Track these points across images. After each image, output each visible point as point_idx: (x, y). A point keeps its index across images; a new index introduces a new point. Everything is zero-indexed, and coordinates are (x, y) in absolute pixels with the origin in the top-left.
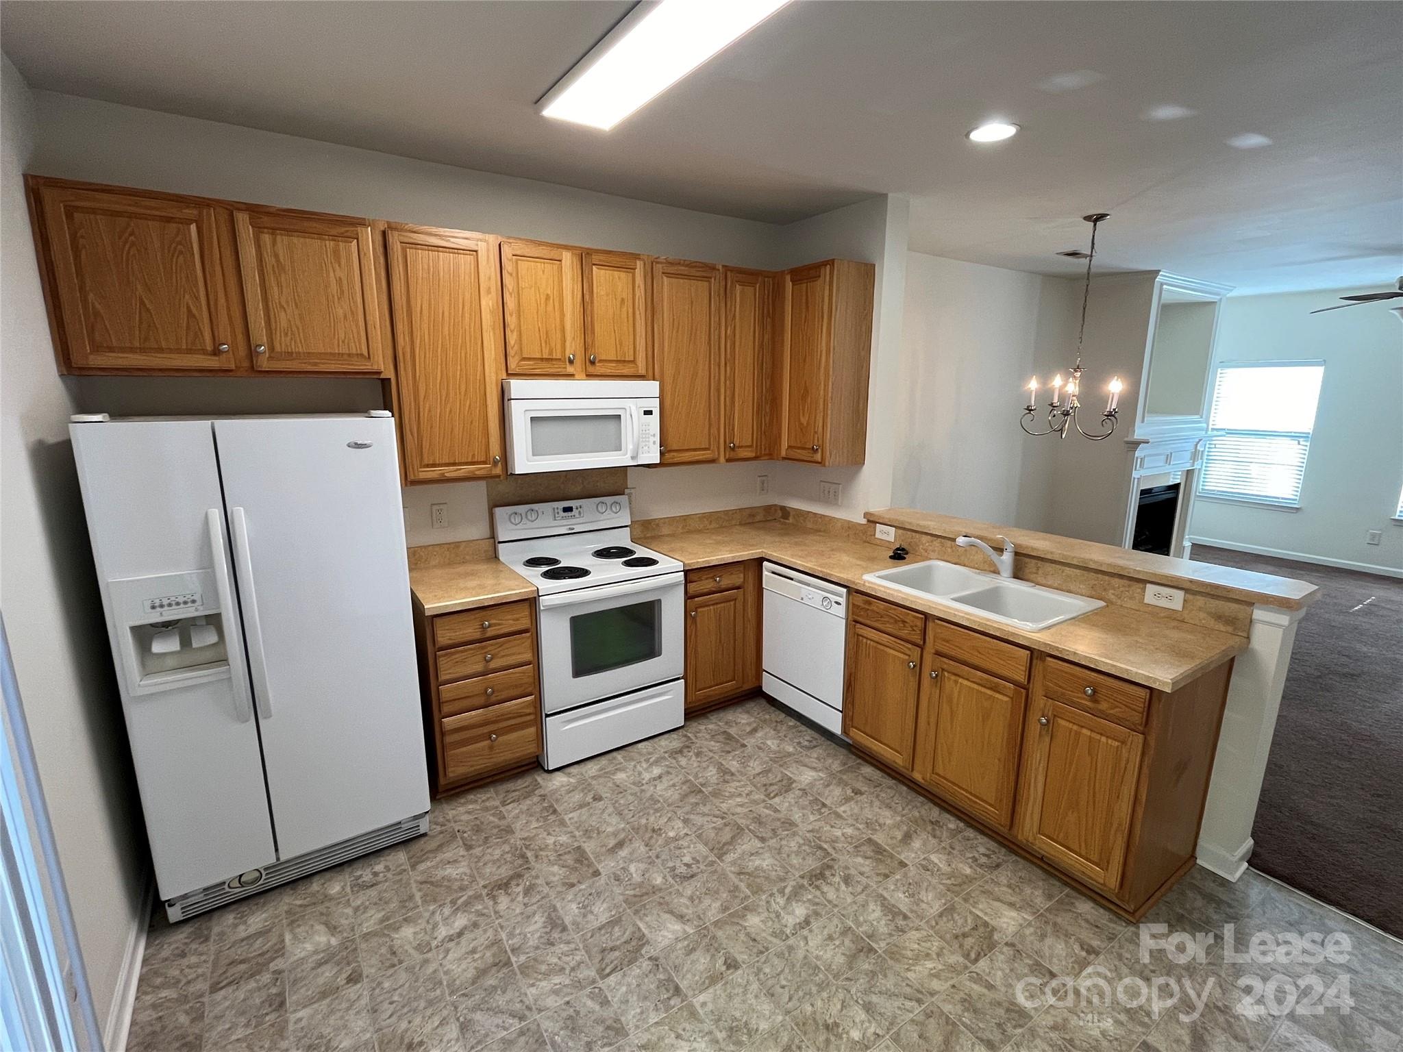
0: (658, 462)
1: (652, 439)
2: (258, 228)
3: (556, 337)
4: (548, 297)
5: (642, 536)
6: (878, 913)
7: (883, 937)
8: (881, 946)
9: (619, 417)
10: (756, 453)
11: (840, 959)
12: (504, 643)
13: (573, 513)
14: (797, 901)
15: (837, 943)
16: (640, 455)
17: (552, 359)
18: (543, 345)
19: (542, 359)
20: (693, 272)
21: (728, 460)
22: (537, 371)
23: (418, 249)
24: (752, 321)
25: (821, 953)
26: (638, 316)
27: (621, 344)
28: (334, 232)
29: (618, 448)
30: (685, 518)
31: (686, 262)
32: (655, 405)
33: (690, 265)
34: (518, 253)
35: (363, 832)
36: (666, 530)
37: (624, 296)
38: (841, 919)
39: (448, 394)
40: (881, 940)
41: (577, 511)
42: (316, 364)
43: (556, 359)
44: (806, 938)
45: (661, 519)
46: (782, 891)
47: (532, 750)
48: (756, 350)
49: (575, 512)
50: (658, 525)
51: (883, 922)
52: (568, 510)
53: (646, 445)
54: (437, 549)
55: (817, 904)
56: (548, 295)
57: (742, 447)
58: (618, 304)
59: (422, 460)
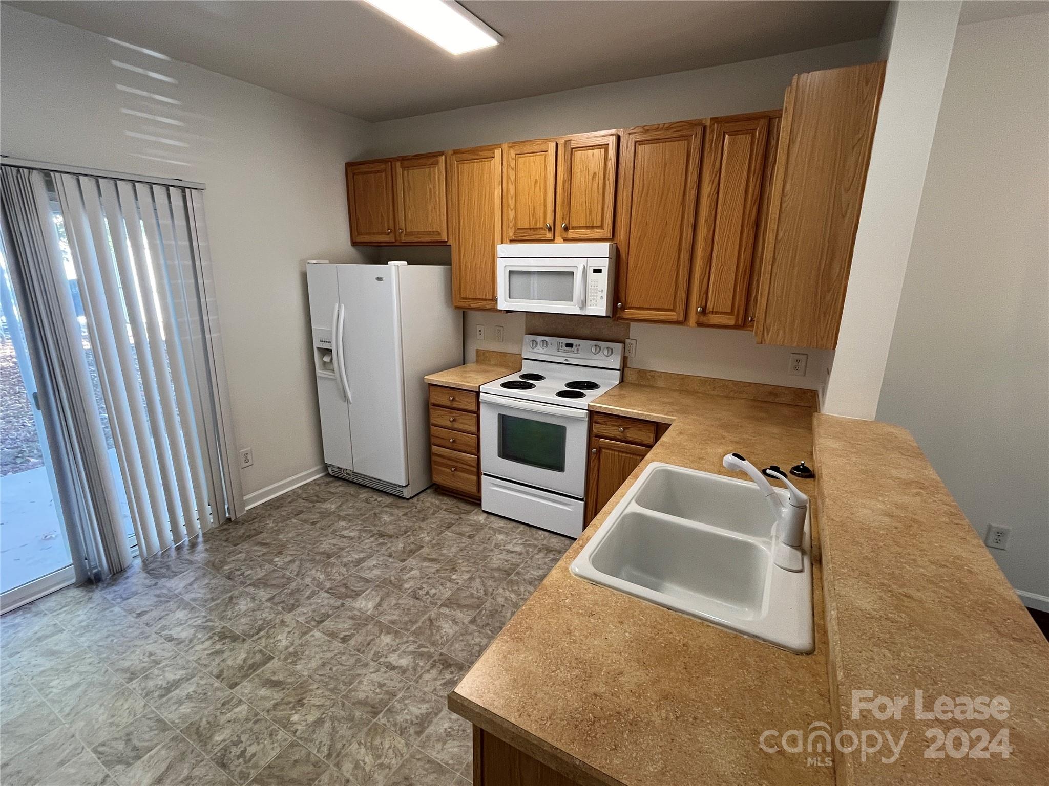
0: (605, 315)
1: (600, 294)
2: (403, 168)
3: (540, 213)
4: (536, 182)
5: (636, 382)
6: (417, 712)
7: (391, 720)
8: (381, 719)
9: (572, 273)
10: (737, 320)
11: (362, 696)
12: (463, 415)
13: (572, 349)
14: (414, 658)
15: (378, 690)
16: (588, 307)
17: (537, 228)
18: (531, 219)
19: (530, 229)
20: (669, 134)
21: (699, 324)
22: (526, 238)
23: (474, 162)
24: (745, 173)
25: (365, 683)
26: (607, 187)
27: (591, 212)
28: (429, 163)
29: (571, 299)
30: (684, 378)
31: (666, 126)
32: (604, 265)
33: (669, 127)
34: (518, 152)
35: (384, 480)
36: (661, 383)
37: (596, 170)
38: (403, 688)
39: (475, 255)
40: (388, 719)
41: (576, 349)
42: (420, 238)
43: (540, 228)
44: (378, 671)
45: (658, 372)
46: (420, 646)
47: (473, 491)
48: (748, 206)
49: (574, 348)
50: (653, 377)
51: (408, 717)
52: (569, 345)
53: (593, 299)
54: (495, 354)
55: (415, 670)
56: (536, 180)
57: (716, 313)
58: (591, 178)
59: (460, 294)
